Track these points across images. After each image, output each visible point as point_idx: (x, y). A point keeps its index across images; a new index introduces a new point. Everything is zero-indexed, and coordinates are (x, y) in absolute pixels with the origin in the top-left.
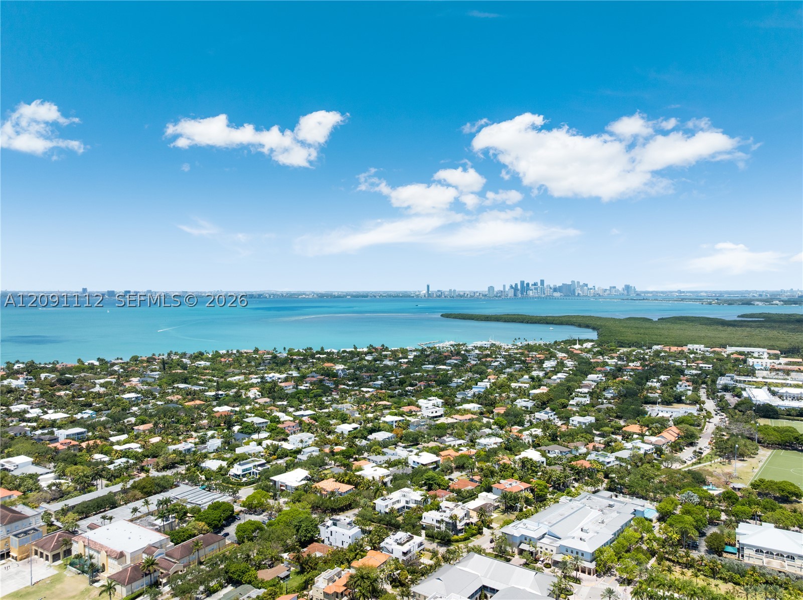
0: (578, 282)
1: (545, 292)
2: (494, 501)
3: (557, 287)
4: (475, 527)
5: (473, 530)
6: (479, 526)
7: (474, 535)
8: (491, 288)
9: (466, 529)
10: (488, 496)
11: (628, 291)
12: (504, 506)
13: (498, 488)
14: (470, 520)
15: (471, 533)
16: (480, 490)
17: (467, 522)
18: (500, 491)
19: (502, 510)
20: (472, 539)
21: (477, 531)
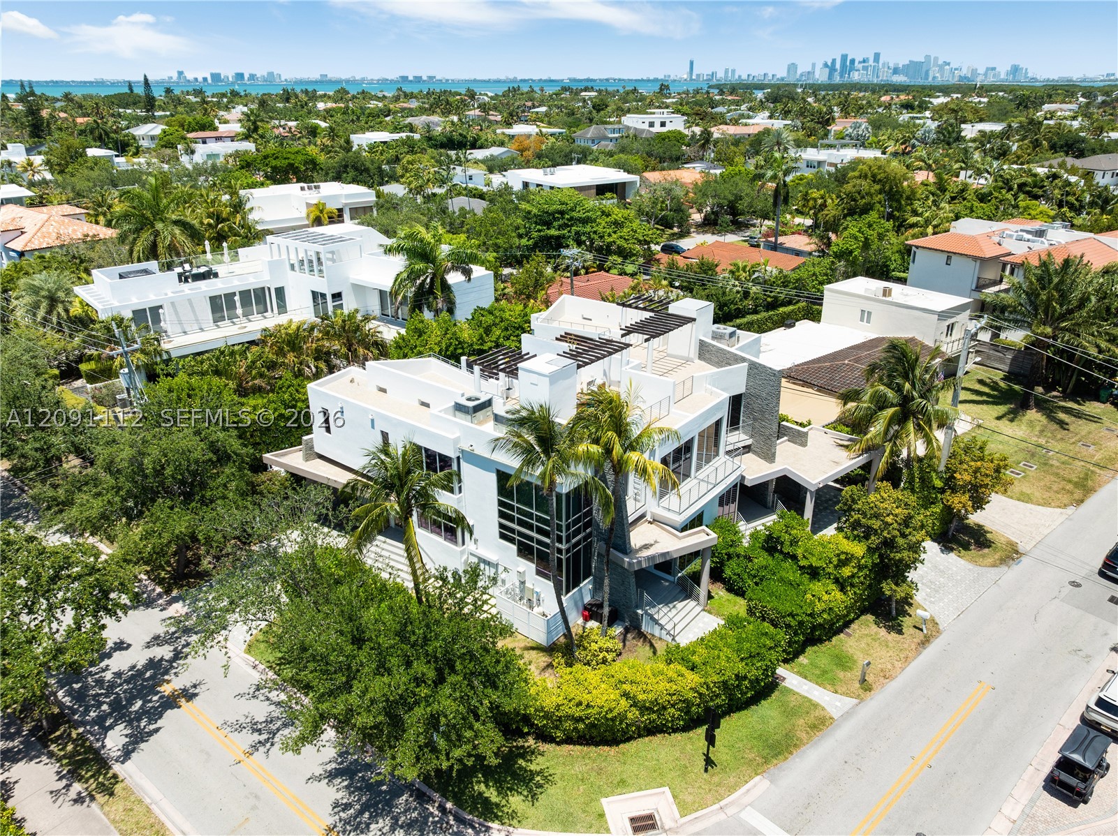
0: (936, 59)
1: (880, 74)
2: (937, 328)
3: (901, 66)
4: (830, 531)
5: (814, 573)
6: (879, 523)
7: (820, 641)
8: (792, 67)
9: (730, 557)
10: (890, 295)
11: (1014, 76)
12: (1001, 367)
13: (949, 258)
14: (770, 457)
15: (787, 607)
16: (826, 275)
17: (743, 478)
18: (969, 272)
19: (993, 388)
20: (795, 693)
21: (852, 585)
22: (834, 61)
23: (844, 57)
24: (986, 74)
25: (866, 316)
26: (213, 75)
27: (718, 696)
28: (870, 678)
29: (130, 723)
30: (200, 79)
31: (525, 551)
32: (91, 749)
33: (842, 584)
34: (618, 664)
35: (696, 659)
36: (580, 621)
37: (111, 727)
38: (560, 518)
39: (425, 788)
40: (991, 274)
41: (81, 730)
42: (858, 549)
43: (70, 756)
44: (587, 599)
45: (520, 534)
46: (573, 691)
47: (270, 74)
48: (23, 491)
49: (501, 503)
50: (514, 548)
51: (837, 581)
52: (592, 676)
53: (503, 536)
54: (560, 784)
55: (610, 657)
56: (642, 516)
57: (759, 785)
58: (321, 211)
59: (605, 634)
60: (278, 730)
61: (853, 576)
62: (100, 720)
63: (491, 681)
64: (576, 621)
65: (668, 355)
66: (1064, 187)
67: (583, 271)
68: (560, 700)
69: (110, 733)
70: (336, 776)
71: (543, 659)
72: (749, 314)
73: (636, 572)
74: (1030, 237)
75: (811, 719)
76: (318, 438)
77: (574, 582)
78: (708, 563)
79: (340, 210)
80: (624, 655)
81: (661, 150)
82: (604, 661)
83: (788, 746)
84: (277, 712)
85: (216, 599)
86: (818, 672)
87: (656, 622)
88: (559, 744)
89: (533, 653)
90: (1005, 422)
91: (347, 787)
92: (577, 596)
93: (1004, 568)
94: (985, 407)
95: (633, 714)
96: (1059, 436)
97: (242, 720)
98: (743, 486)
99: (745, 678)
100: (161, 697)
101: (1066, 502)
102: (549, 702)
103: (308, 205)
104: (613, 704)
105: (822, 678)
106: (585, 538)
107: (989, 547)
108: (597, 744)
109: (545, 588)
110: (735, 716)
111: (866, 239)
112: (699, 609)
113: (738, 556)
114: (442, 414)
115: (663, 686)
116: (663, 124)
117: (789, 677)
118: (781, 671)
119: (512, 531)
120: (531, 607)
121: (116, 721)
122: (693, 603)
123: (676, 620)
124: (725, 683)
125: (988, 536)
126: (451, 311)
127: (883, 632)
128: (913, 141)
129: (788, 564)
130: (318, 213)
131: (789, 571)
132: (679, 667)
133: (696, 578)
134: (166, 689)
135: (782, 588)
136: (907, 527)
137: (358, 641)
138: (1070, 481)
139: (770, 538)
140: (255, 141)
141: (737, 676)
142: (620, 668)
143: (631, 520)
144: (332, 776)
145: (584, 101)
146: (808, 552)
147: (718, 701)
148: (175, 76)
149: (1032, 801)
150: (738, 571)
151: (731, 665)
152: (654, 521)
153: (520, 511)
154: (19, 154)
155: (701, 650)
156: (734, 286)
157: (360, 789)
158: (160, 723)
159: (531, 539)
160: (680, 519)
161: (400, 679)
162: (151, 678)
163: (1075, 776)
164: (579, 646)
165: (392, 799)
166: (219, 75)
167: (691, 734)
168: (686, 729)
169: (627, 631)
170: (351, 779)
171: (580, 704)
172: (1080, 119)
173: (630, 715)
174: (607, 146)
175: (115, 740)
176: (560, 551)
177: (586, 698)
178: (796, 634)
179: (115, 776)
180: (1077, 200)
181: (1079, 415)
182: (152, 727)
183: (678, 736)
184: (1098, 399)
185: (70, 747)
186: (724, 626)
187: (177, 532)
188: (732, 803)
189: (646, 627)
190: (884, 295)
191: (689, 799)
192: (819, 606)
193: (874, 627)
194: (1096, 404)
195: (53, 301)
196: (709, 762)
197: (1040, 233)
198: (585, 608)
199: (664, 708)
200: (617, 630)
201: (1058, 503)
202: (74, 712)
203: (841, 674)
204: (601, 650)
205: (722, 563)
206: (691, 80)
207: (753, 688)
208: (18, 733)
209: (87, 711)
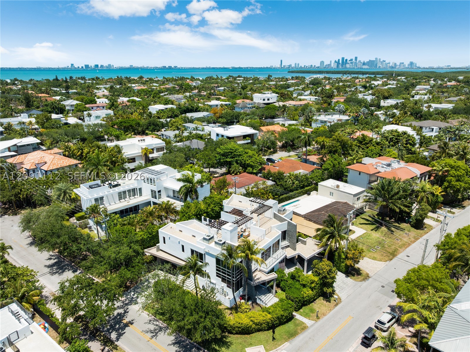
0: (380, 59)
1: (358, 65)
2: (353, 200)
3: (366, 62)
4: (310, 273)
5: (304, 286)
6: (322, 271)
7: (306, 305)
8: (322, 63)
9: (282, 280)
10: (339, 187)
11: (411, 66)
12: (377, 210)
13: (360, 173)
14: (295, 249)
15: (296, 296)
16: (321, 176)
17: (286, 256)
18: (366, 179)
19: (373, 218)
20: (298, 320)
21: (315, 289)
22: (339, 60)
23: (343, 59)
24: (400, 65)
25: (331, 194)
26: (86, 66)
27: (276, 321)
28: (319, 315)
29: (116, 331)
30: (80, 67)
31: (224, 280)
32: (108, 338)
33: (312, 289)
34: (250, 312)
35: (270, 311)
36: (239, 300)
37: (112, 332)
38: (233, 271)
39: (199, 347)
40: (373, 179)
41: (104, 333)
42: (316, 279)
43: (103, 340)
44: (241, 294)
45: (222, 276)
46: (238, 320)
47: (109, 65)
48: (65, 260)
49: (217, 267)
50: (221, 279)
51: (310, 288)
52: (243, 316)
53: (217, 276)
54: (235, 345)
55: (248, 311)
56: (257, 269)
57: (287, 344)
58: (147, 151)
59: (246, 304)
60: (158, 332)
61: (315, 286)
62: (108, 330)
63: (218, 317)
64: (238, 300)
65: (265, 217)
66: (408, 137)
67: (238, 173)
68: (234, 322)
69: (112, 334)
70: (175, 344)
71: (229, 312)
72: (295, 190)
73: (255, 286)
74: (385, 166)
75: (302, 327)
76: (161, 245)
77: (237, 289)
78: (275, 283)
79: (153, 149)
80: (252, 310)
81: (267, 114)
82: (246, 312)
83: (295, 334)
84: (157, 327)
85: (134, 295)
86: (305, 314)
87: (261, 300)
88: (234, 334)
89: (226, 310)
90: (374, 231)
91: (179, 347)
92: (238, 293)
93: (364, 282)
94: (368, 226)
95: (254, 326)
96: (390, 236)
97: (147, 330)
98: (286, 258)
99: (284, 316)
100: (124, 324)
101: (387, 260)
102: (231, 323)
103: (142, 149)
104: (248, 323)
105: (306, 315)
106: (240, 277)
107: (360, 275)
108: (244, 334)
109: (229, 291)
110: (281, 326)
111: (334, 164)
112: (273, 296)
113: (284, 280)
114: (200, 241)
115: (262, 318)
116: (268, 100)
117: (297, 316)
118: (294, 313)
119: (220, 274)
120: (225, 296)
121: (112, 330)
122: (271, 294)
123: (266, 300)
124: (278, 317)
125: (361, 271)
126: (197, 198)
127: (325, 302)
128: (359, 113)
129: (297, 283)
130: (146, 152)
131: (298, 285)
132: (266, 313)
133: (272, 287)
134: (125, 321)
135: (295, 290)
136: (330, 272)
137: (185, 307)
138: (389, 253)
139: (292, 275)
140: (113, 110)
141: (281, 315)
142: (250, 314)
143: (253, 271)
144: (174, 344)
145: (238, 84)
146: (303, 280)
147: (276, 322)
148: (70, 66)
149: (357, 347)
150: (284, 285)
151: (280, 312)
152: (260, 271)
153: (222, 269)
154: (26, 118)
155: (272, 308)
156: (289, 181)
157: (181, 347)
158: (125, 331)
159: (225, 277)
160: (267, 270)
161: (196, 316)
162: (119, 318)
163: (367, 340)
164: (239, 308)
165: (191, 349)
166: (88, 65)
167: (269, 331)
168: (268, 330)
169: (253, 303)
170: (179, 344)
171: (240, 323)
172: (428, 95)
173: (253, 326)
174: (247, 110)
175: (113, 336)
176: (234, 281)
177: (241, 322)
178: (298, 303)
179: (116, 345)
180: (412, 142)
181: (398, 228)
182: (123, 332)
183: (266, 332)
184: (405, 222)
185: (102, 338)
186: (279, 301)
187: (128, 277)
188: (279, 349)
189: (258, 301)
190: (337, 188)
191: (268, 348)
192: (305, 295)
193: (322, 301)
194: (405, 224)
195: (65, 193)
196: (274, 339)
197: (389, 165)
198: (241, 296)
199: (262, 324)
200: (250, 303)
201: (384, 260)
202: (100, 328)
203: (311, 314)
204: (245, 308)
205: (280, 282)
206: (281, 67)
207: (286, 318)
208: (87, 334)
209: (104, 328)
